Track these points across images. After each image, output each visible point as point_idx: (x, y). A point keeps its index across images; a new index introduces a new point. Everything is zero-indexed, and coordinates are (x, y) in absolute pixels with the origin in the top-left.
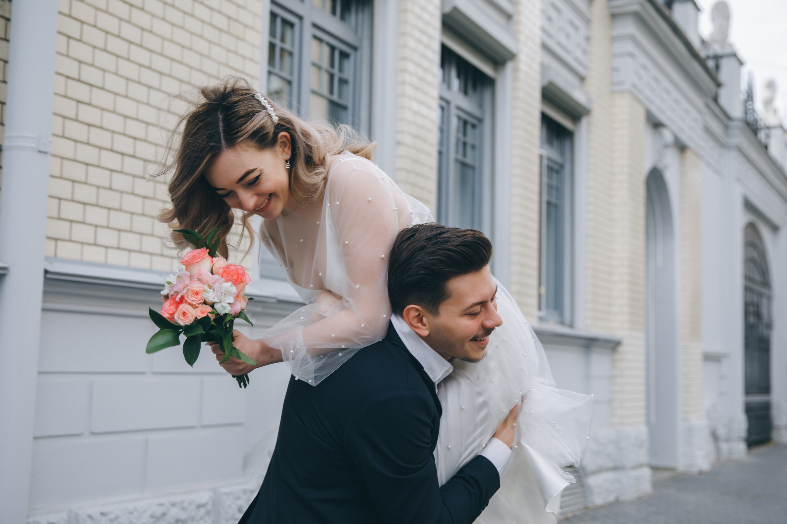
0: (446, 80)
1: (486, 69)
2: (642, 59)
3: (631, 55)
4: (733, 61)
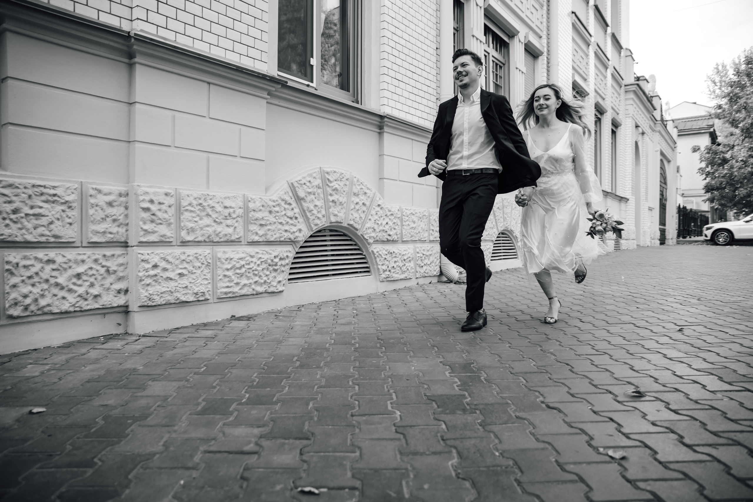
0: (487, 42)
1: (505, 39)
2: (635, 105)
3: (632, 105)
4: (658, 98)
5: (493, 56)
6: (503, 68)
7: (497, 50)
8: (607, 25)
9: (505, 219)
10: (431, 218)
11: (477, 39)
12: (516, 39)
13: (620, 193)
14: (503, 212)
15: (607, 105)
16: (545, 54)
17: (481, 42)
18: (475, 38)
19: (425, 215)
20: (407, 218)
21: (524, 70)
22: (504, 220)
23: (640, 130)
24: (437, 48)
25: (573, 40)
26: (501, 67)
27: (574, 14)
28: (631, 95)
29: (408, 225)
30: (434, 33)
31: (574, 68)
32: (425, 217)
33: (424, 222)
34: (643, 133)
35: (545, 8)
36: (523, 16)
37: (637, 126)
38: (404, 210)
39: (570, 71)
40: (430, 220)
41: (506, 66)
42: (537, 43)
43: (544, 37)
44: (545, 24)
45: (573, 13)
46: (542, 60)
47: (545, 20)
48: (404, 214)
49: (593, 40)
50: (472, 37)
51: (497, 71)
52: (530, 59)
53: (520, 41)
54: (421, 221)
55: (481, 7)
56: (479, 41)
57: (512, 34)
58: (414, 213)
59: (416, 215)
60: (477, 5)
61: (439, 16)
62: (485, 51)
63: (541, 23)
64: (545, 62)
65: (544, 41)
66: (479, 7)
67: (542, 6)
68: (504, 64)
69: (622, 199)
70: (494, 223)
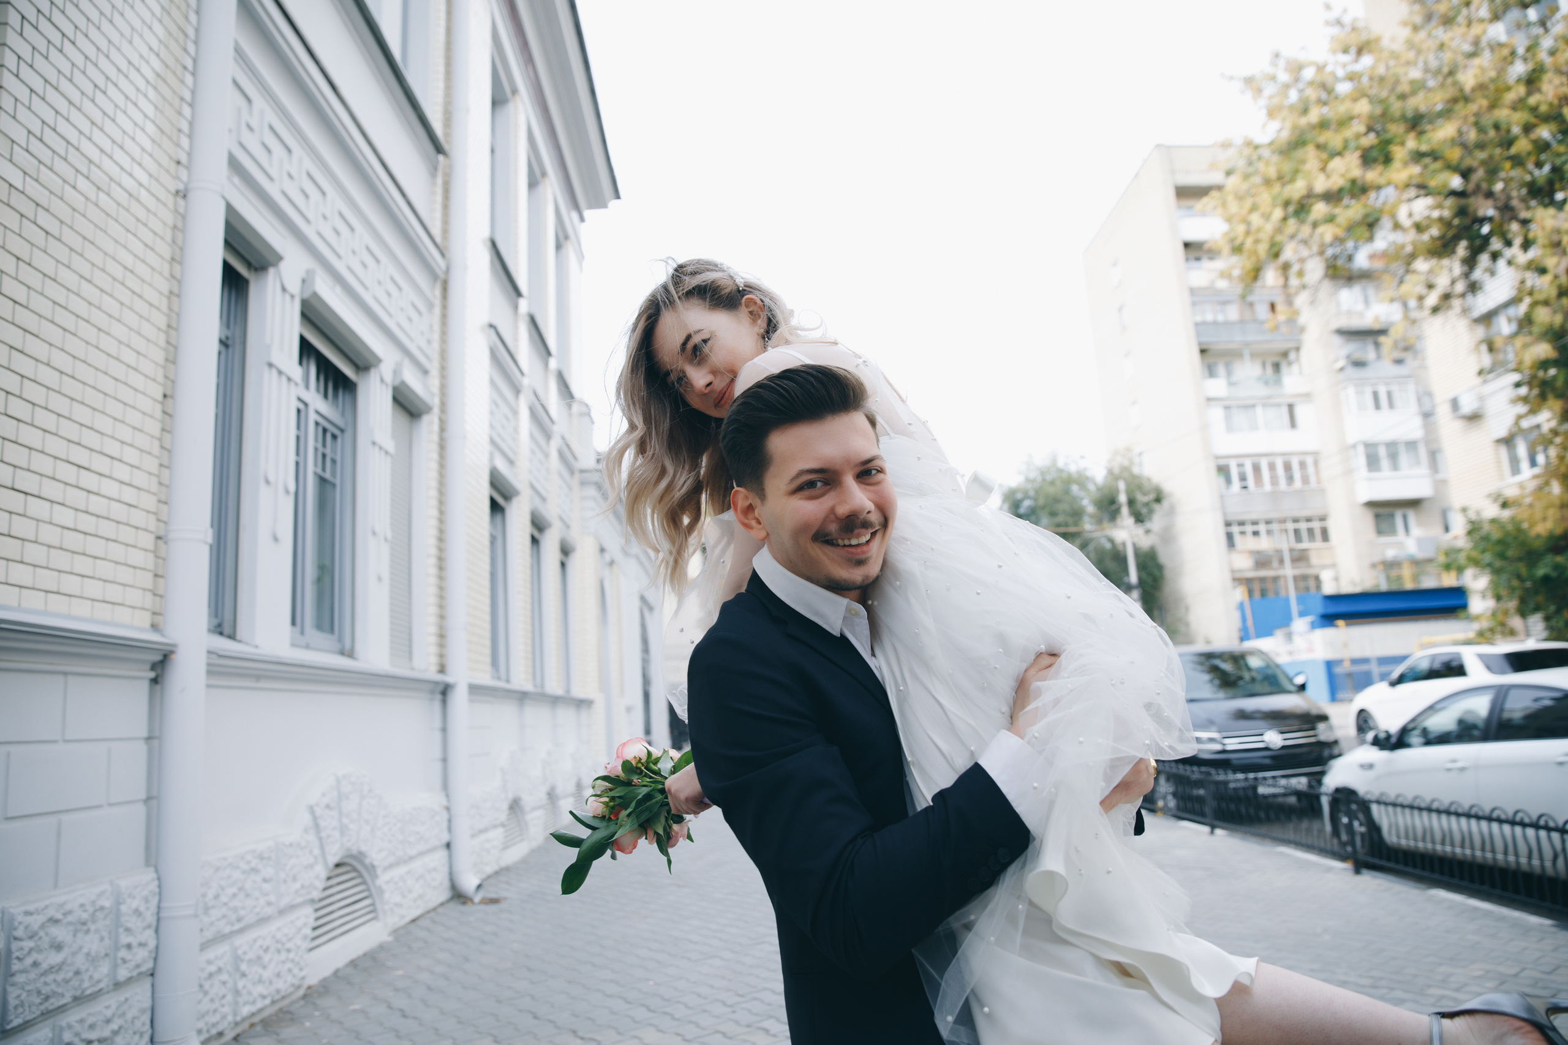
5: (317, 412)
6: (339, 440)
7: (326, 396)
8: (549, 354)
9: (343, 830)
10: (123, 908)
11: (280, 373)
12: (373, 376)
13: (578, 692)
14: (340, 813)
15: (551, 512)
16: (436, 410)
17: (289, 379)
18: (274, 372)
19: (102, 908)
20: (30, 944)
21: (390, 445)
22: (342, 833)
23: (607, 557)
24: (165, 396)
25: (492, 382)
26: (334, 437)
27: (492, 331)
28: (592, 491)
29: (35, 964)
30: (159, 356)
31: (493, 442)
32: (100, 915)
33: (97, 931)
34: (612, 563)
35: (437, 310)
36: (391, 324)
37: (602, 550)
38: (20, 918)
39: (487, 447)
40: (118, 915)
41: (348, 435)
42: (418, 386)
43: (434, 372)
44: (436, 345)
45: (491, 326)
46: (429, 425)
47: (436, 336)
48: (19, 933)
49: (526, 381)
50: (266, 369)
51: (324, 445)
52: (403, 419)
53: (382, 380)
54: (88, 931)
55: (292, 297)
56: (284, 379)
57: (364, 364)
58: (59, 916)
59: (70, 918)
60: (284, 289)
61: (176, 309)
62: (299, 399)
63: (429, 342)
64: (436, 427)
65: (434, 382)
66: (288, 297)
67: (430, 306)
68: (342, 431)
69: (582, 704)
70: (317, 851)
